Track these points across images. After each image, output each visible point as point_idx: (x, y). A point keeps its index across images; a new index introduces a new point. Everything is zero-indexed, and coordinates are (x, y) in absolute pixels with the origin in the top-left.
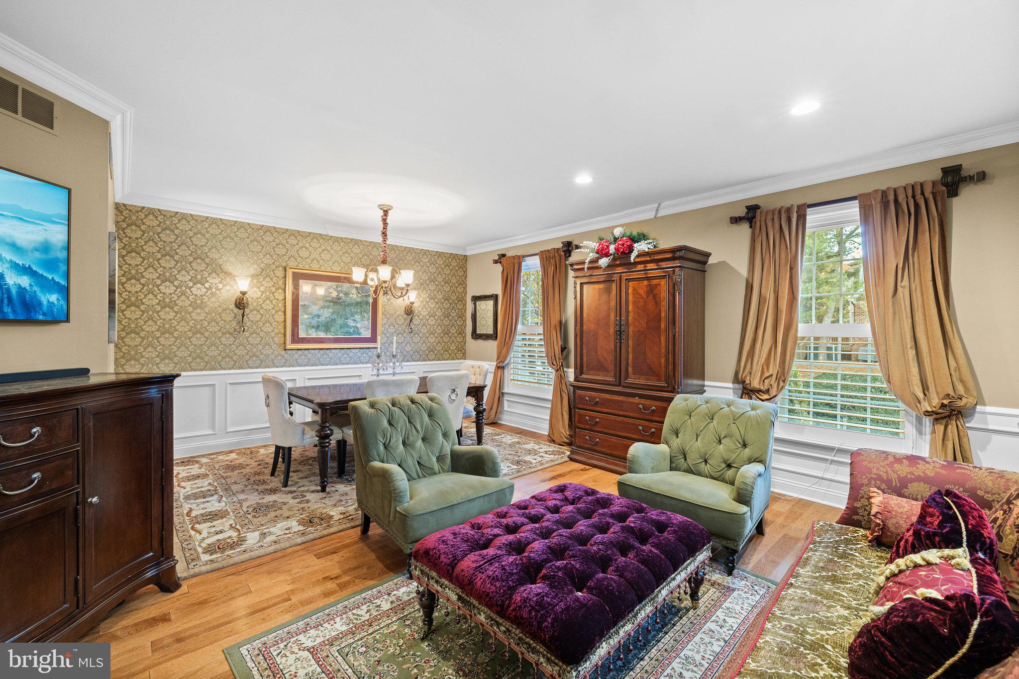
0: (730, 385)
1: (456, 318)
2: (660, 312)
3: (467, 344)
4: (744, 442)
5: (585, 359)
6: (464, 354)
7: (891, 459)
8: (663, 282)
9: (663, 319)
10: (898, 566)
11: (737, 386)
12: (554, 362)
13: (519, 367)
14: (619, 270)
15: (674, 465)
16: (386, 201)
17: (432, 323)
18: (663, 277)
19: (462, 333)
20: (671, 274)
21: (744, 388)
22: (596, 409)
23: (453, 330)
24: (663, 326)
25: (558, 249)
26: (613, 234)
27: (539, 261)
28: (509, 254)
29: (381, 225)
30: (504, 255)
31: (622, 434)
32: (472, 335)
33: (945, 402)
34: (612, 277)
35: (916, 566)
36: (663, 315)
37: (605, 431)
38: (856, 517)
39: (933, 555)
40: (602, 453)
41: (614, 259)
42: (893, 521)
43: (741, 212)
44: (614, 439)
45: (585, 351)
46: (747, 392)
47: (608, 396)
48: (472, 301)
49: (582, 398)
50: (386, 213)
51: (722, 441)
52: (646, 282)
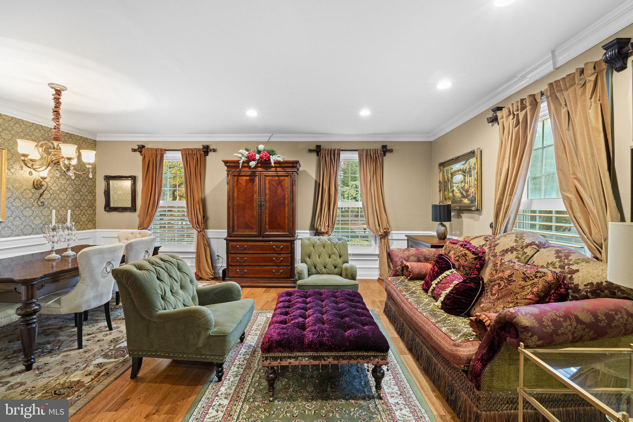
0: (308, 231)
1: (87, 193)
2: (285, 195)
3: (96, 216)
4: (340, 255)
5: (236, 222)
6: (94, 224)
7: (402, 251)
8: (286, 178)
9: (286, 198)
10: (440, 279)
11: (311, 232)
12: (198, 226)
13: (158, 232)
14: (260, 169)
15: (310, 272)
16: (60, 81)
17: (63, 198)
18: (287, 176)
19: (92, 206)
20: (291, 174)
21: (316, 232)
22: (244, 252)
23: (84, 204)
24: (286, 202)
25: (199, 150)
26: (257, 148)
27: (181, 155)
28: (148, 146)
29: (52, 104)
30: (143, 147)
31: (262, 264)
32: (105, 208)
33: (385, 231)
34: (255, 173)
35: (445, 277)
36: (287, 196)
37: (251, 264)
38: (397, 273)
39: (448, 272)
40: (249, 278)
41: (258, 163)
42: (414, 270)
43: (313, 147)
44: (257, 268)
45: (235, 217)
46: (318, 233)
47: (253, 244)
48: (105, 180)
49: (234, 247)
50: (58, 93)
51: (331, 256)
52: (276, 178)
